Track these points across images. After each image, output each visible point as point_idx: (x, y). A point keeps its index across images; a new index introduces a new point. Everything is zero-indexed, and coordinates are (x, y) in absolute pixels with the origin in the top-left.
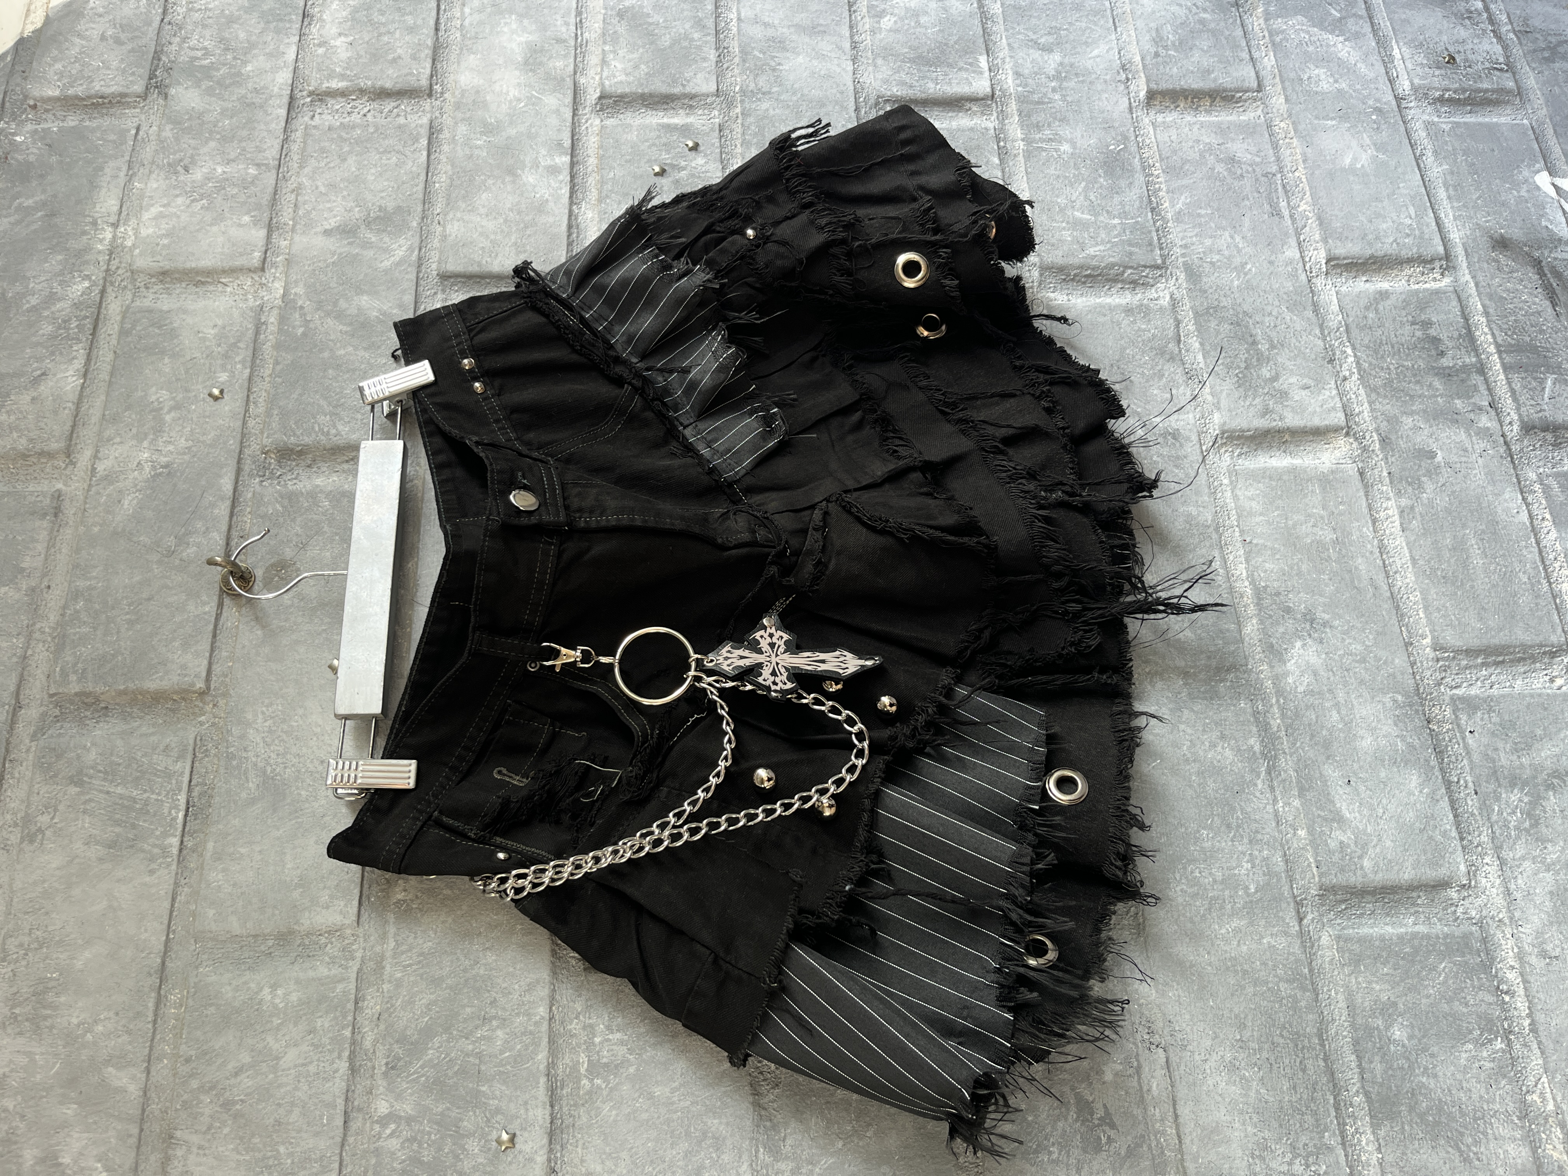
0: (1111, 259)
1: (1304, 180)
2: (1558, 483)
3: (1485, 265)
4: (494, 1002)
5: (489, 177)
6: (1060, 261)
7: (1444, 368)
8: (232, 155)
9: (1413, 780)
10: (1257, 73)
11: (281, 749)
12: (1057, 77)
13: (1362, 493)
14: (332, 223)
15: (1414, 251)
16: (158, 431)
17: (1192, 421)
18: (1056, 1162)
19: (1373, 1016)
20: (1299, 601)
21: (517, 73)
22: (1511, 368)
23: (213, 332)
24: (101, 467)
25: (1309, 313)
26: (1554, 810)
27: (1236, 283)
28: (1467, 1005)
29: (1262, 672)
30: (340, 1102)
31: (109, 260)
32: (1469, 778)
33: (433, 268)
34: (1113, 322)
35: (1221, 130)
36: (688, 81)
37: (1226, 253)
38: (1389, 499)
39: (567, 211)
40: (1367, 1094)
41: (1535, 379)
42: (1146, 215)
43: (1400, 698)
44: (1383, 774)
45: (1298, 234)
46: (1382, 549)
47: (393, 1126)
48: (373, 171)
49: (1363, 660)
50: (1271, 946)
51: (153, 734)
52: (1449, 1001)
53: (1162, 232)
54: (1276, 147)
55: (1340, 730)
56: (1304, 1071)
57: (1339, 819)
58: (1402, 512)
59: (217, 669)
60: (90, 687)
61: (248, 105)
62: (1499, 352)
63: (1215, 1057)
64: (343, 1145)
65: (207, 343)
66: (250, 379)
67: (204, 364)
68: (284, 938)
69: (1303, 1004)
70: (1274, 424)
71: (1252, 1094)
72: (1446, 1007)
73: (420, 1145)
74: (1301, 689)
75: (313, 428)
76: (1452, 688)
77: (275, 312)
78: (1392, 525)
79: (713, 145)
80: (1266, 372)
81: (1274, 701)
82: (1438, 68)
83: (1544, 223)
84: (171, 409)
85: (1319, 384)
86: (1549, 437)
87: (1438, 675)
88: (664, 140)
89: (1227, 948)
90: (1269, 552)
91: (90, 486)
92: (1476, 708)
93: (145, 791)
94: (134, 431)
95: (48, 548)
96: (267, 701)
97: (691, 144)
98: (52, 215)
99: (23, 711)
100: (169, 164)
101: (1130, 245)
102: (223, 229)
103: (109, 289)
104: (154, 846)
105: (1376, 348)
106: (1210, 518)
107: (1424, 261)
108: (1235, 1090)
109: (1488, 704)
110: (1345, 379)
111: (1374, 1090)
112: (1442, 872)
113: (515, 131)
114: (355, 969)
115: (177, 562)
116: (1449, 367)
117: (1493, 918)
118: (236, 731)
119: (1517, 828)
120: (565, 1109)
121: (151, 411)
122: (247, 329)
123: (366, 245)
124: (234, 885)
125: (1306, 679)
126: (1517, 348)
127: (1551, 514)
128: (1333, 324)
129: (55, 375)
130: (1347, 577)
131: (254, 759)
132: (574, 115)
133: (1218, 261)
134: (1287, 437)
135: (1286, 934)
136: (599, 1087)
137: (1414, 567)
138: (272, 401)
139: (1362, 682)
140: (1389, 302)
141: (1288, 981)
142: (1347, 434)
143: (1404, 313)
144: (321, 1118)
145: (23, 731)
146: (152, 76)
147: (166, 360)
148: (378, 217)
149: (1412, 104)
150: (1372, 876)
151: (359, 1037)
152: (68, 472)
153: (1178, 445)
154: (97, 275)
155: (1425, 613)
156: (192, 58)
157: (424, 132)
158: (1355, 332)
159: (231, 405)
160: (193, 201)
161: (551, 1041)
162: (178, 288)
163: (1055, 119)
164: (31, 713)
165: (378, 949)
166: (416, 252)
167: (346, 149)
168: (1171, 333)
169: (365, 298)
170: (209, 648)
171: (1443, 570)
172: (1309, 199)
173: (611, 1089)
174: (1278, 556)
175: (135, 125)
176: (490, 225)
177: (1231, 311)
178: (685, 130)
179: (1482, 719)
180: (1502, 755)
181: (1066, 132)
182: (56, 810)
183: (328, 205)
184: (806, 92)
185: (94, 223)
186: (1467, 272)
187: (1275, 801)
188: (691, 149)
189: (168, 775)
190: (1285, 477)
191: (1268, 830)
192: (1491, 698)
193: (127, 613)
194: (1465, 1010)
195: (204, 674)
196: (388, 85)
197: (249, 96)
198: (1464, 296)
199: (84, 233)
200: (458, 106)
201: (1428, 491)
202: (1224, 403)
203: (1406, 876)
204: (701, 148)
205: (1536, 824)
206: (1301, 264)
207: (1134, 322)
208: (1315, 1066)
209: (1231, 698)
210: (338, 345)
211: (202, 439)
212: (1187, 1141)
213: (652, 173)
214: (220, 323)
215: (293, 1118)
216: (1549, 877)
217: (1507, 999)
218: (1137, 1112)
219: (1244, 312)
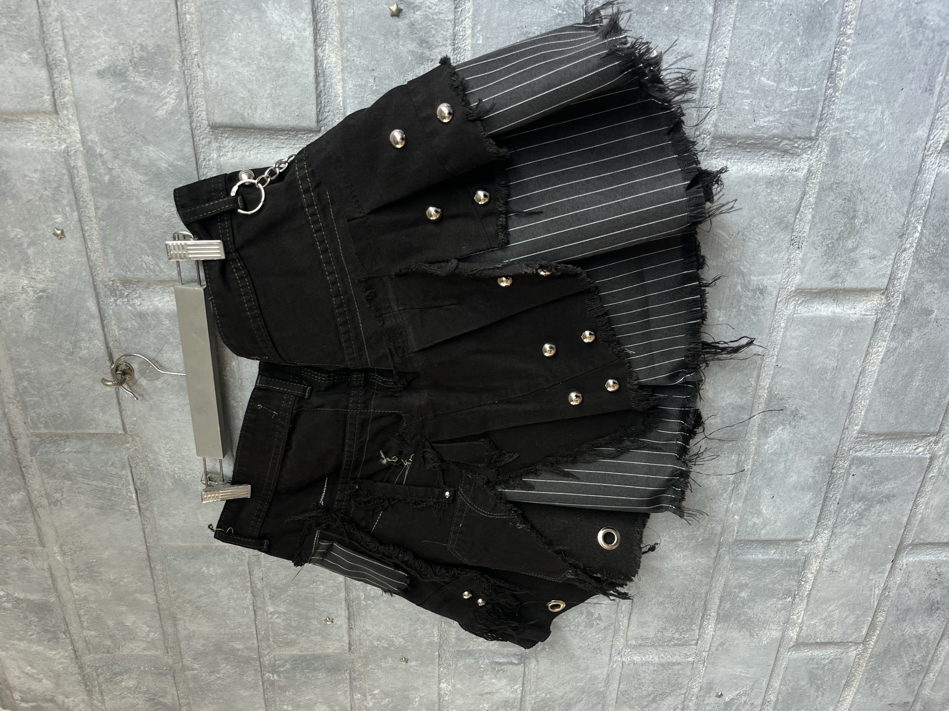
0: (775, 131)
4: (317, 576)
5: (236, 11)
6: (731, 132)
9: (808, 497)
11: (180, 467)
13: (869, 337)
14: (102, 64)
16: (27, 262)
17: (779, 280)
18: (572, 630)
19: (735, 587)
20: (793, 404)
23: (36, 176)
25: (907, 193)
27: (866, 160)
28: (782, 585)
29: (752, 440)
30: (251, 607)
32: (839, 496)
33: (203, 117)
34: (753, 193)
38: (884, 341)
39: (312, 58)
40: (718, 614)
42: (822, 83)
43: (824, 457)
44: (793, 494)
46: (862, 373)
47: (277, 615)
49: (814, 438)
50: (699, 562)
51: (102, 453)
52: (774, 584)
53: (828, 100)
55: (781, 473)
56: (693, 605)
57: (759, 513)
58: (888, 350)
59: (127, 422)
63: (655, 600)
64: (255, 620)
65: (36, 187)
66: (80, 220)
67: (40, 206)
69: (704, 582)
70: (836, 285)
71: (667, 612)
72: (771, 586)
74: (770, 452)
75: (142, 267)
76: (857, 452)
77: (80, 156)
78: (876, 358)
80: (850, 244)
81: (752, 456)
84: (30, 245)
85: (884, 255)
87: (853, 445)
89: (677, 562)
90: (789, 373)
92: (864, 463)
93: (109, 484)
94: (9, 262)
96: (164, 442)
99: (18, 441)
101: (797, 116)
104: (125, 509)
108: (659, 611)
109: (871, 461)
110: (905, 250)
111: (721, 613)
112: (800, 536)
114: (246, 561)
115: (78, 359)
117: (814, 554)
118: (151, 456)
119: (850, 520)
120: (355, 609)
121: (16, 246)
123: (139, 91)
124: (174, 527)
125: (775, 447)
128: (919, 203)
130: (830, 390)
131: (166, 470)
133: (862, 137)
134: (841, 292)
135: (708, 557)
136: (370, 604)
137: (874, 386)
138: (104, 240)
139: (807, 449)
141: (701, 575)
142: (883, 294)
144: (243, 612)
145: (24, 450)
147: (9, 201)
148: (141, 58)
150: (763, 536)
151: (254, 586)
153: (761, 298)
155: (865, 413)
158: (932, 212)
159: (73, 243)
161: (347, 590)
164: (23, 442)
166: (185, 102)
168: (794, 205)
169: (151, 148)
170: (118, 412)
171: (891, 388)
173: (376, 605)
176: (245, 71)
177: (849, 188)
179: (863, 469)
180: (864, 486)
182: (62, 492)
183: (94, 42)
187: (731, 502)
189: (121, 477)
190: (824, 324)
191: (720, 515)
192: (875, 458)
193: (58, 390)
194: (780, 587)
195: (121, 427)
201: (913, 338)
202: (808, 267)
203: (780, 537)
205: (861, 518)
206: (924, 144)
207: (769, 194)
208: (699, 604)
209: (728, 453)
210: (141, 193)
211: (62, 270)
212: (631, 626)
213: (389, 13)
214: (39, 167)
215: (230, 612)
216: (853, 540)
217: (803, 583)
218: (613, 616)
219: (859, 189)
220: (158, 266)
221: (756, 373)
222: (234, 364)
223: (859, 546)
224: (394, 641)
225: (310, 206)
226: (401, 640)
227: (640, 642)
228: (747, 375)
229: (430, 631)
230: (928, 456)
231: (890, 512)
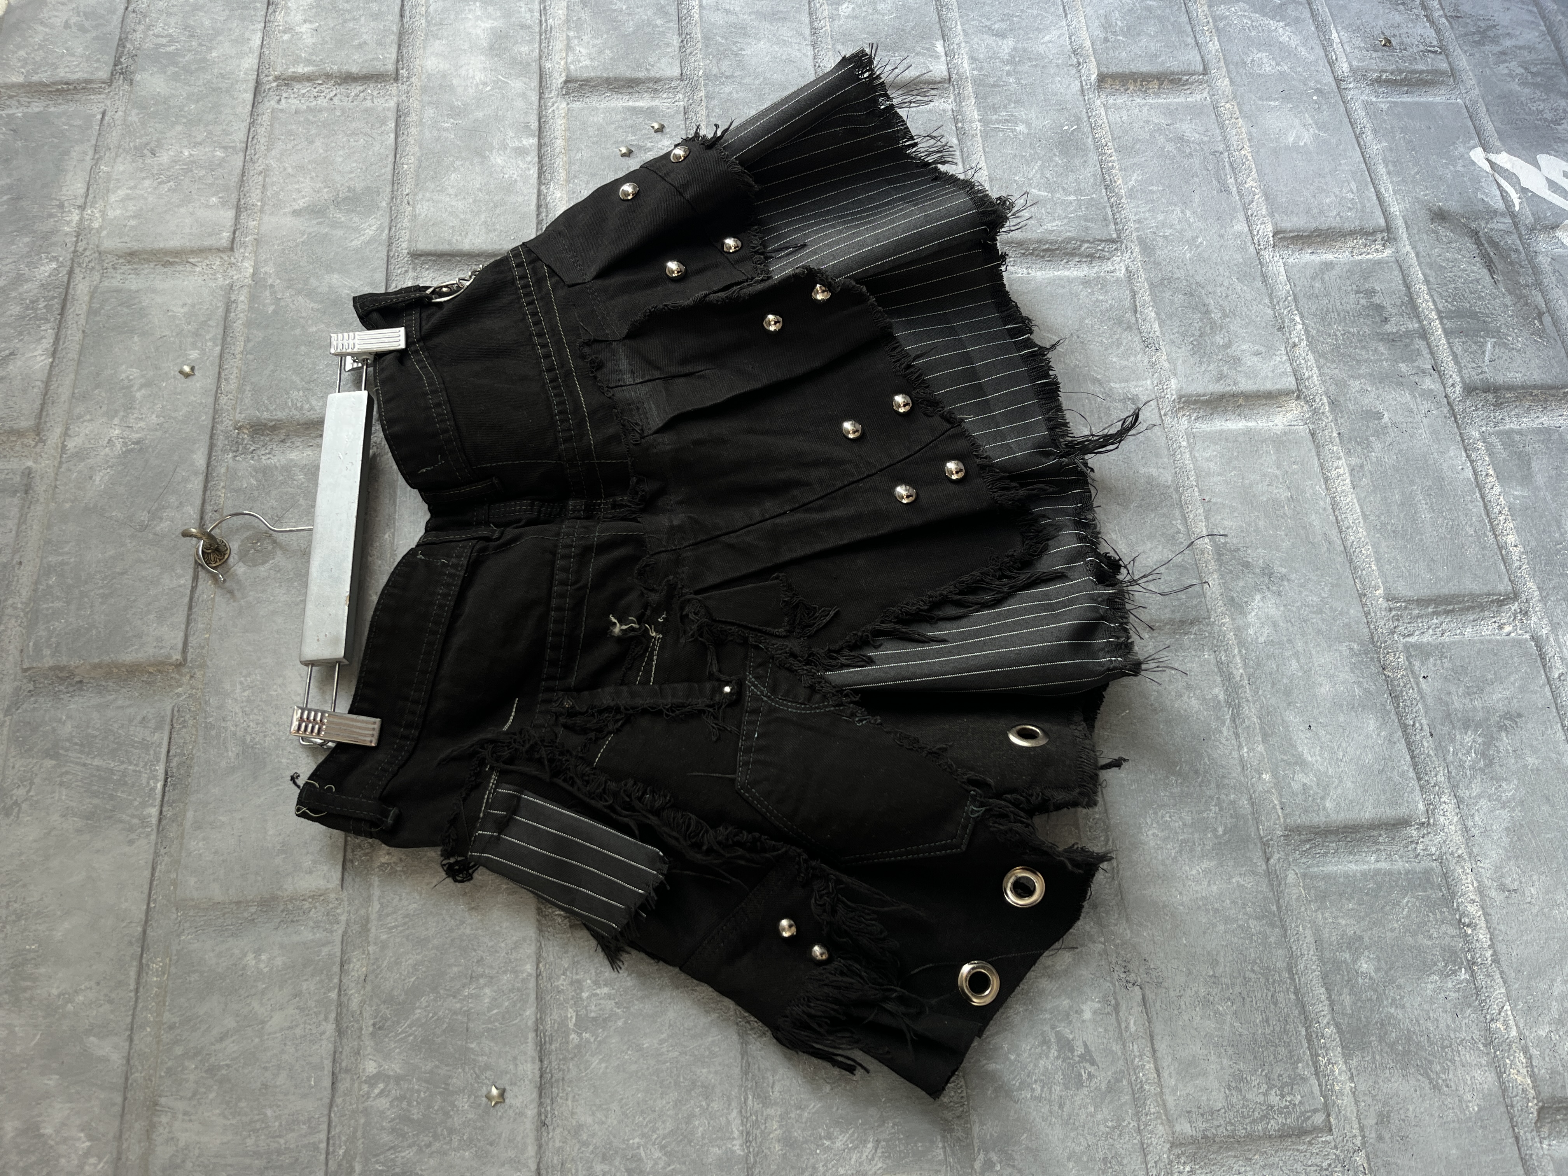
0: (1068, 234)
1: (1250, 158)
2: (1501, 441)
3: (1425, 237)
4: (480, 961)
5: (457, 158)
6: (1019, 236)
7: (1388, 334)
8: (199, 139)
9: (1371, 724)
10: (1202, 57)
11: (261, 718)
12: (1011, 61)
13: (1314, 453)
14: (301, 203)
15: (1357, 223)
16: (129, 407)
17: (1150, 388)
18: (1039, 1098)
19: (1340, 950)
20: (1258, 556)
21: (483, 58)
22: (1452, 333)
23: (182, 311)
24: (71, 445)
25: (1258, 284)
26: (1507, 750)
27: (1189, 255)
28: (1430, 937)
29: (1224, 624)
30: (328, 1064)
31: (77, 242)
32: (1424, 721)
33: (404, 247)
34: (1071, 294)
35: (1170, 112)
36: (653, 66)
37: (1178, 227)
38: (1339, 458)
39: (536, 191)
40: (1337, 1026)
41: (1475, 343)
42: (1101, 192)
43: (1355, 646)
45: (1245, 209)
46: (1334, 505)
47: (381, 1086)
48: (341, 153)
49: (1321, 611)
50: (1239, 885)
51: (130, 706)
52: (1414, 935)
53: (1116, 207)
54: (1222, 127)
55: (1299, 677)
57: (1301, 762)
58: (1353, 470)
59: (193, 641)
60: (64, 661)
61: (214, 90)
62: (1441, 318)
63: (1189, 992)
64: (331, 1106)
65: (178, 322)
66: (221, 356)
67: (174, 343)
68: (268, 903)
69: (1272, 939)
70: (1229, 388)
71: (1226, 1027)
72: (1410, 940)
73: (409, 1104)
74: (1262, 639)
75: (286, 403)
76: (1405, 636)
77: (245, 291)
78: (1344, 483)
79: (678, 126)
80: (1219, 340)
81: (1236, 651)
82: (1375, 51)
83: (1479, 196)
84: (142, 386)
85: (1271, 351)
86: (1490, 397)
87: (1391, 624)
88: (629, 122)
89: (1198, 888)
90: (1228, 510)
91: (61, 463)
92: (1428, 655)
93: (123, 763)
94: (104, 408)
95: (19, 525)
97: (656, 126)
98: (18, 198)
100: (135, 148)
101: (1086, 220)
102: (191, 210)
103: (77, 270)
104: (133, 816)
105: (1323, 316)
106: (1170, 479)
107: (1366, 234)
108: (1210, 1025)
109: (1440, 651)
110: (1295, 345)
111: (1344, 1021)
112: (1402, 811)
113: (481, 114)
114: (340, 932)
115: (151, 536)
116: (1393, 333)
117: (1452, 854)
118: (213, 701)
119: (1472, 768)
120: (554, 1064)
121: (121, 389)
122: (218, 308)
123: (335, 225)
124: (216, 853)
125: (1266, 630)
126: (1458, 314)
127: (1494, 470)
128: (1282, 294)
129: (23, 354)
130: (1302, 532)
131: (233, 729)
132: (540, 98)
133: (1171, 234)
134: (1241, 401)
135: (1254, 873)
136: (588, 1041)
137: (1365, 522)
138: (244, 378)
140: (1334, 272)
141: (1258, 919)
142: (1298, 397)
143: (1348, 282)
144: (309, 1079)
146: (117, 63)
147: (136, 339)
148: (346, 198)
149: (1351, 86)
150: (1334, 816)
151: (344, 999)
152: (38, 449)
154: (65, 256)
155: (1377, 565)
156: (157, 44)
157: (392, 115)
158: (1302, 301)
159: (203, 382)
160: (160, 183)
161: (539, 998)
162: (147, 268)
163: (1010, 100)
164: (5, 688)
165: (362, 912)
166: (386, 231)
167: (313, 131)
168: (1127, 303)
169: (335, 276)
170: (185, 620)
171: (1393, 525)
172: (1256, 176)
173: (600, 1043)
174: (1236, 514)
175: (101, 110)
176: (460, 205)
177: (1185, 283)
178: (650, 112)
179: (1435, 665)
180: (1455, 698)
181: (1021, 113)
182: (32, 783)
183: (296, 187)
184: (768, 75)
185: (61, 206)
186: (1407, 243)
187: (1240, 747)
188: (656, 131)
189: (146, 746)
190: (1240, 439)
191: (1234, 775)
192: (1443, 645)
193: (101, 587)
194: (1429, 943)
195: (180, 646)
196: (354, 69)
197: (214, 80)
198: (1405, 266)
199: (51, 215)
200: (424, 90)
201: (1376, 450)
202: (1180, 369)
203: (1367, 816)
204: (667, 130)
205: (1490, 764)
206: (1249, 238)
207: (1092, 293)
208: (1286, 999)
209: (1195, 650)
210: (310, 322)
211: (173, 415)
212: (1165, 1074)
213: (619, 154)
214: (189, 302)
215: (280, 1080)
216: (1505, 813)
217: (1469, 931)
218: (1116, 1048)
219: (1197, 283)
220: (308, 402)
221: (1177, 512)
222: (386, 536)
223: (1521, 825)
224: (640, 1160)
225: (523, 277)
226: (657, 1154)
227: (1202, 1126)
228: (1164, 515)
229: (723, 1120)
230: (1527, 636)
231: (1535, 751)
